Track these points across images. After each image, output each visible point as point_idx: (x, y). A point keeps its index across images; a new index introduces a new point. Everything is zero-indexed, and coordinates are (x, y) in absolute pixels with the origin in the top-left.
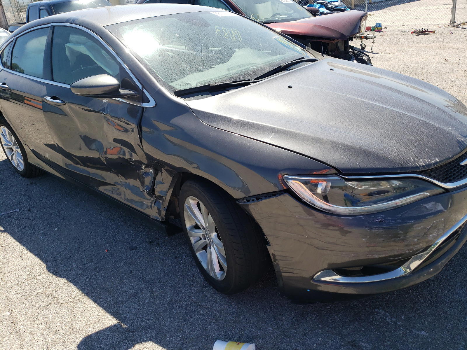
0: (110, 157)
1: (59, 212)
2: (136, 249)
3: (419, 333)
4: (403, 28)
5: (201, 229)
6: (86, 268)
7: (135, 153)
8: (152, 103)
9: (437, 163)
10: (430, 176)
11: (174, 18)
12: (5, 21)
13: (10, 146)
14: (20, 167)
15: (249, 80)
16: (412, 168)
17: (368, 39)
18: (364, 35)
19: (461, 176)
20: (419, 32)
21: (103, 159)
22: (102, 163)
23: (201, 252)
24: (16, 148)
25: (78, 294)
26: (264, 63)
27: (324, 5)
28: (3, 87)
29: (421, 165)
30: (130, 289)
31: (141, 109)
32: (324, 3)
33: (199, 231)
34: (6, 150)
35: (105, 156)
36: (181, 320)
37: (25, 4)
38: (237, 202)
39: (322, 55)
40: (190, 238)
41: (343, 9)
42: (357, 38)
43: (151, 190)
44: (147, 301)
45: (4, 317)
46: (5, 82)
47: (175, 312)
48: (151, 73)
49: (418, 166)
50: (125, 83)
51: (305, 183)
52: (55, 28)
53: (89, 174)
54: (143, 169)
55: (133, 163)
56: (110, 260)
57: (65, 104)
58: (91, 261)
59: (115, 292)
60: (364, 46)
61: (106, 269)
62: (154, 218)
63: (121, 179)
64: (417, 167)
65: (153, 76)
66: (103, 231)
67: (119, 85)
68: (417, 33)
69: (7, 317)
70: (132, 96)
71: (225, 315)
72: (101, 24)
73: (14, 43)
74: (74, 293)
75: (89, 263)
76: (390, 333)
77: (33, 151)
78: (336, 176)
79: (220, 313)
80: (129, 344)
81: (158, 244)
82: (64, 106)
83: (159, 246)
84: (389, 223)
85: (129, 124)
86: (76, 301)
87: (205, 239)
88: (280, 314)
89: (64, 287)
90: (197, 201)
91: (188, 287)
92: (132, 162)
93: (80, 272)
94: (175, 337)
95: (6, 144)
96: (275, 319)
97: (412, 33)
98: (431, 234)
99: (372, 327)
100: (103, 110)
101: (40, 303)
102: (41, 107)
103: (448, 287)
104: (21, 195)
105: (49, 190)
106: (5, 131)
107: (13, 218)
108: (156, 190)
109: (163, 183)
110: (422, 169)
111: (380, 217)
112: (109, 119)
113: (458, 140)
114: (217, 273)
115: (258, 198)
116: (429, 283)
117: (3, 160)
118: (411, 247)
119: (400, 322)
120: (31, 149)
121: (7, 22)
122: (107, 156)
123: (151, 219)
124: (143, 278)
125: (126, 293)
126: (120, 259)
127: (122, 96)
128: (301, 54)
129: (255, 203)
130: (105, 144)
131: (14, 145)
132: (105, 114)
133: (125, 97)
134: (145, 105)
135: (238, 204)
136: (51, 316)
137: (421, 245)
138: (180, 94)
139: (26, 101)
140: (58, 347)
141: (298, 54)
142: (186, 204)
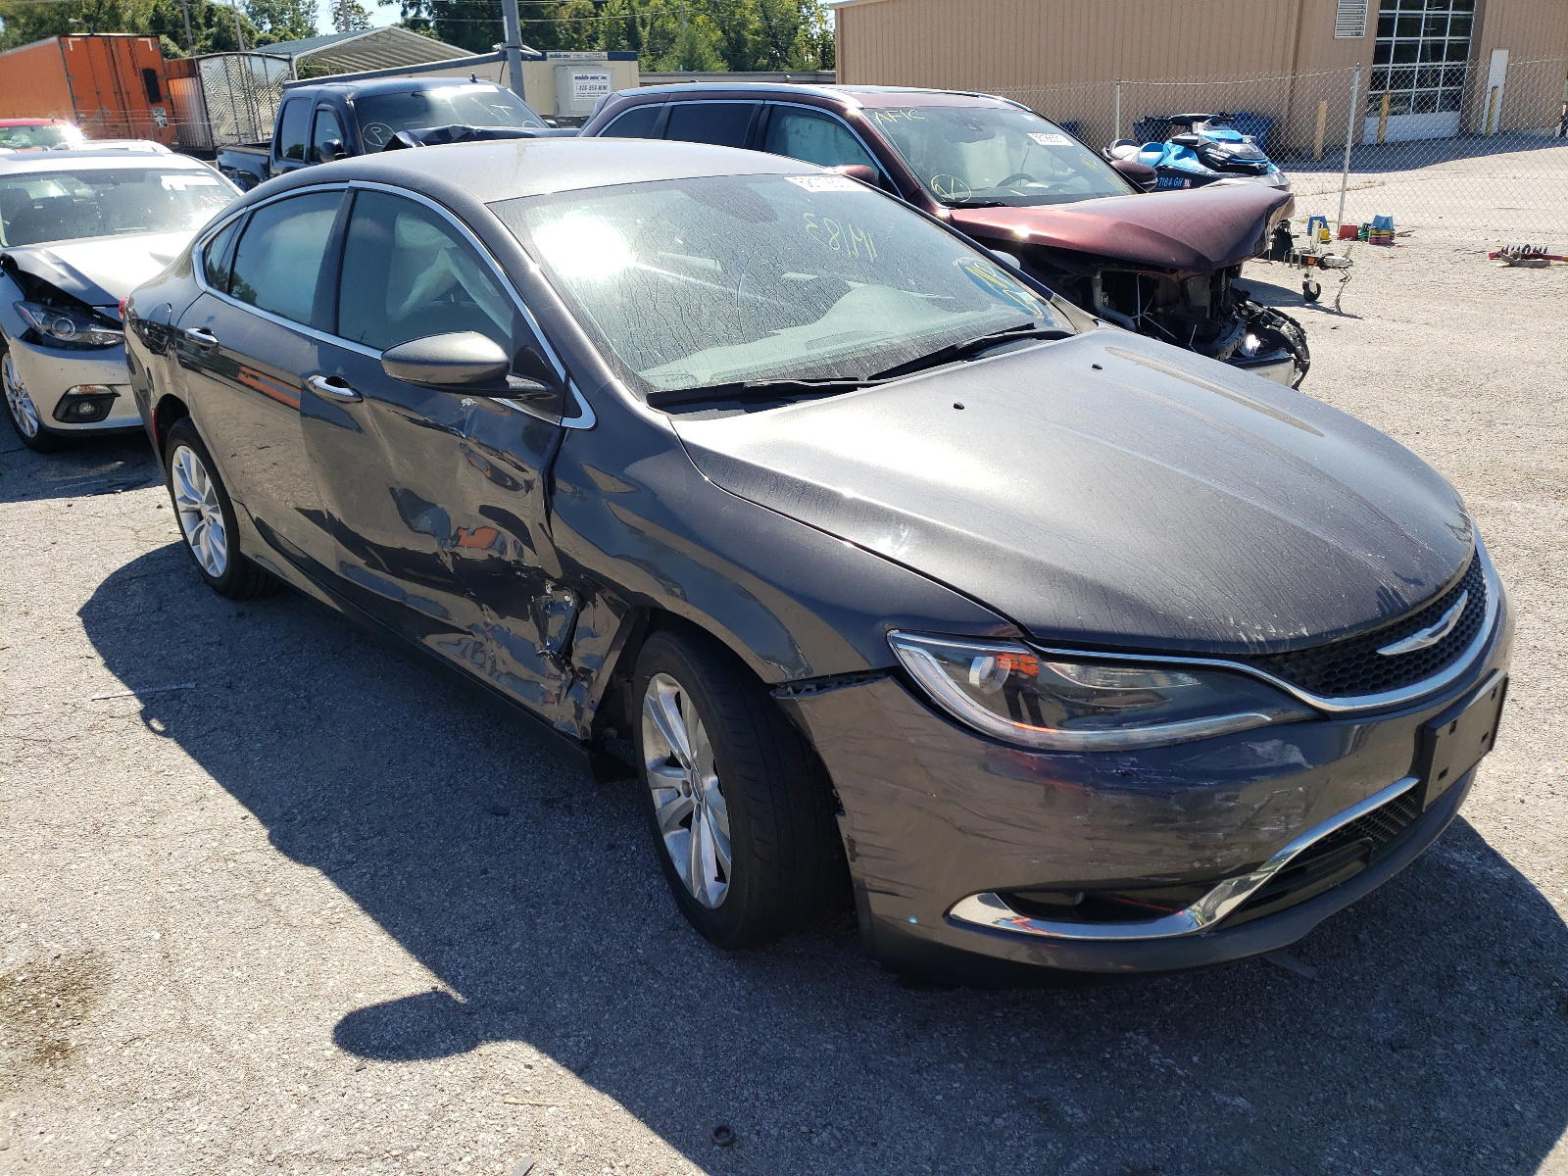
0: (465, 553)
1: (308, 699)
2: (506, 815)
3: (1229, 1101)
4: (1465, 237)
5: (680, 766)
6: (366, 849)
7: (531, 546)
8: (586, 420)
9: (1301, 639)
10: (1278, 673)
11: (680, 192)
12: (204, 126)
13: (197, 503)
14: (214, 567)
15: (856, 379)
16: (1227, 644)
17: (1329, 267)
18: (1319, 255)
19: (1375, 682)
20: (1515, 256)
21: (448, 561)
22: (442, 570)
23: (678, 832)
24: (210, 511)
25: (338, 910)
26: (908, 335)
27: (1196, 150)
28: (200, 339)
29: (1255, 640)
30: (476, 912)
31: (557, 434)
32: (1196, 142)
33: (677, 772)
34: (183, 516)
35: (453, 550)
36: (597, 1001)
37: (271, 79)
38: (771, 693)
39: (1094, 321)
40: (653, 791)
41: (1254, 167)
42: (1294, 262)
43: (563, 651)
44: (516, 945)
45: (145, 943)
46: (209, 326)
47: (585, 979)
48: (594, 341)
49: (1244, 642)
50: (524, 359)
51: (939, 654)
52: (360, 193)
53: (404, 598)
54: (548, 591)
55: (523, 575)
56: (432, 835)
57: (362, 401)
58: (382, 832)
59: (436, 916)
60: (1313, 289)
61: (420, 857)
62: (564, 730)
63: (489, 617)
64: (1241, 644)
65: (598, 348)
66: (424, 761)
67: (507, 364)
68: (1506, 259)
69: (153, 943)
70: (540, 396)
71: (715, 1002)
72: (478, 197)
73: (245, 221)
74: (329, 905)
75: (375, 836)
76: (1148, 1090)
77: (260, 524)
78: (1020, 644)
79: (705, 995)
80: (455, 1040)
81: (568, 807)
82: (359, 406)
83: (571, 814)
84: (1150, 780)
85: (522, 470)
86: (332, 926)
87: (688, 794)
88: (864, 1016)
89: (304, 888)
90: (676, 689)
91: (630, 922)
92: (522, 571)
93: (349, 857)
94: (576, 1039)
95: (185, 499)
96: (847, 1025)
97: (1493, 256)
98: (1264, 824)
99: (1105, 1074)
100: (461, 426)
101: (240, 919)
102: (297, 403)
103: (1349, 1001)
104: (211, 644)
105: (286, 637)
106: (188, 460)
107: (184, 702)
108: (575, 652)
109: (593, 636)
110: (1255, 650)
111: (1127, 764)
112: (471, 451)
113: (1382, 587)
114: (709, 887)
115: (822, 684)
116: (1297, 985)
117: (168, 544)
118: (1208, 853)
119: (1182, 1069)
120: (254, 516)
121: (210, 129)
122: (457, 550)
123: (556, 733)
124: (514, 890)
125: (464, 920)
126: (459, 837)
127: (514, 394)
128: (1030, 313)
129: (812, 697)
130: (456, 518)
131: (207, 502)
132: (464, 436)
133: (521, 397)
134: (568, 422)
135: (774, 702)
136: (264, 952)
137: (1236, 851)
138: (665, 401)
139: (241, 377)
140: (276, 1025)
141: (1018, 313)
142: (648, 696)
